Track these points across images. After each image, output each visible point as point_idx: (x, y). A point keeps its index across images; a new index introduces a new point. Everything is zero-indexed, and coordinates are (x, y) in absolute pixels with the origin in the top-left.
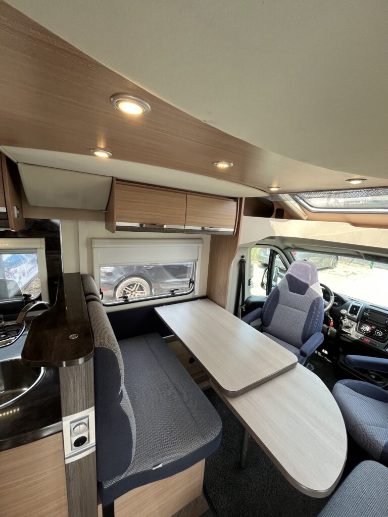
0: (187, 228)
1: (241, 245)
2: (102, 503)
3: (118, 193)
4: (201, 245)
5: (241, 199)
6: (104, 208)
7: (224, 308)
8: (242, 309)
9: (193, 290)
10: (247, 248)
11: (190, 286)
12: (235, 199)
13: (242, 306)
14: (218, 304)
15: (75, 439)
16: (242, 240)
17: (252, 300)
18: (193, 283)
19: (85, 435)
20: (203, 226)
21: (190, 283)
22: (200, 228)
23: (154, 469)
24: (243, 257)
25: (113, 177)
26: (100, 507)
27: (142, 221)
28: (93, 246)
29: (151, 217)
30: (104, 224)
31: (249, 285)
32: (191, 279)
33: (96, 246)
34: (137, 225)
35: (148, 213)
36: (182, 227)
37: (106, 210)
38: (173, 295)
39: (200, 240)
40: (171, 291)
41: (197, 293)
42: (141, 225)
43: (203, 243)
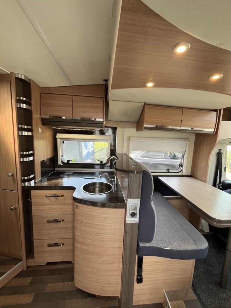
0: (182, 128)
1: (219, 140)
2: (138, 255)
3: (146, 110)
4: (188, 142)
5: (220, 110)
6: (137, 120)
7: (205, 182)
8: (219, 186)
9: (182, 170)
10: (225, 143)
11: (180, 169)
12: (215, 111)
13: (219, 184)
14: (200, 180)
15: (131, 212)
16: (220, 137)
17: (227, 182)
18: (182, 166)
19: (135, 212)
20: (193, 128)
21: (180, 166)
22: (190, 129)
23: (165, 248)
24: (220, 150)
25: (145, 103)
26: (137, 256)
27: (157, 124)
28: (130, 140)
29: (161, 121)
30: (135, 130)
31: (225, 171)
32: (180, 164)
33: (131, 140)
34: (154, 126)
35: (160, 120)
36: (179, 128)
37: (138, 121)
38: (169, 172)
39: (188, 140)
40: (167, 170)
41: (184, 173)
42: (157, 126)
43: (189, 141)
